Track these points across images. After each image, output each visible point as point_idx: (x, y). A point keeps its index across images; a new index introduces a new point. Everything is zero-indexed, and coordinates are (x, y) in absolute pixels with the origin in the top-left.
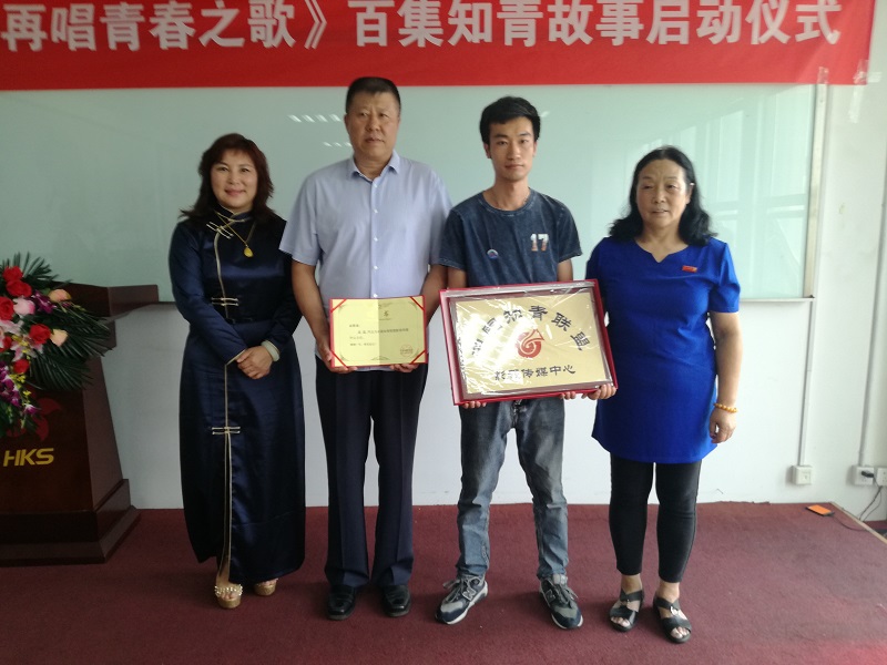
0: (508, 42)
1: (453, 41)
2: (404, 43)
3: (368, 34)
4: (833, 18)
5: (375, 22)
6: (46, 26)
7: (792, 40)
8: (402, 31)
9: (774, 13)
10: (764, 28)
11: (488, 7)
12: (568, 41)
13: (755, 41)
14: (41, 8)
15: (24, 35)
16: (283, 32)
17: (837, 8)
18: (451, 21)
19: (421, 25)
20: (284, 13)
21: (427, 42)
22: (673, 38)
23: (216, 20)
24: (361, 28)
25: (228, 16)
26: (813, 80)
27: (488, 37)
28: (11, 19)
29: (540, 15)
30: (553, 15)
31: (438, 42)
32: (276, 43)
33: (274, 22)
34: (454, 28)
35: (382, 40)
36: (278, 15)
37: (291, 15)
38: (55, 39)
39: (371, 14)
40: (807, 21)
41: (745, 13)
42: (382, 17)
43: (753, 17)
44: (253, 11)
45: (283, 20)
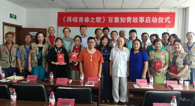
1: (121, 22)
2: (115, 22)
3: (110, 21)
4: (169, 20)
5: (111, 20)
6: (72, 19)
7: (164, 22)
9: (162, 19)
10: (160, 21)
11: (125, 18)
12: (135, 22)
13: (159, 22)
14: (71, 17)
15: (69, 20)
16: (100, 21)
17: (170, 19)
18: (120, 20)
19: (117, 20)
21: (117, 22)
22: (148, 22)
23: (92, 19)
24: (109, 20)
25: (94, 19)
26: (167, 27)
27: (125, 22)
28: (68, 18)
29: (131, 19)
30: (133, 19)
31: (119, 22)
32: (99, 22)
34: (121, 20)
36: (99, 19)
37: (101, 19)
38: (73, 21)
39: (111, 19)
40: (166, 20)
41: (158, 19)
42: (112, 19)
43: (159, 20)
44: (96, 18)
45: (100, 19)
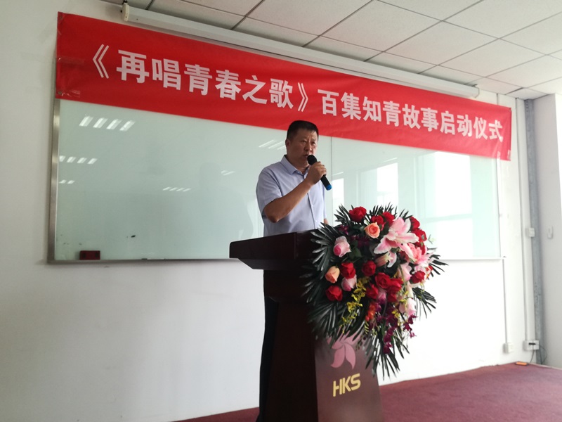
0: (388, 123)
1: (366, 118)
2: (345, 116)
3: (328, 108)
4: (500, 131)
5: (331, 103)
6: (148, 68)
7: (489, 138)
8: (343, 110)
9: (482, 125)
10: (479, 132)
11: (379, 104)
12: (412, 126)
13: (477, 137)
14: (144, 57)
15: (133, 71)
16: (287, 100)
18: (364, 109)
19: (352, 107)
20: (287, 90)
21: (354, 117)
22: (449, 131)
23: (255, 86)
24: (325, 105)
25: (259, 85)
26: (496, 157)
29: (400, 112)
30: (404, 113)
31: (359, 118)
32: (284, 105)
33: (282, 94)
34: (366, 111)
35: (334, 113)
36: (284, 90)
37: (291, 91)
38: (154, 78)
39: (328, 98)
40: (493, 131)
42: (334, 100)
43: (476, 126)
45: (287, 93)
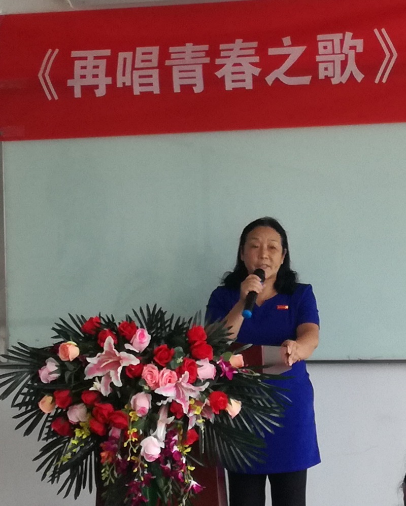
6: (111, 71)
14: (107, 52)
15: (89, 81)
16: (352, 67)
20: (353, 48)
23: (284, 58)
25: (295, 53)
28: (78, 64)
32: (344, 79)
33: (343, 57)
36: (346, 49)
37: (360, 49)
38: (119, 85)
44: (321, 45)
45: (352, 55)
